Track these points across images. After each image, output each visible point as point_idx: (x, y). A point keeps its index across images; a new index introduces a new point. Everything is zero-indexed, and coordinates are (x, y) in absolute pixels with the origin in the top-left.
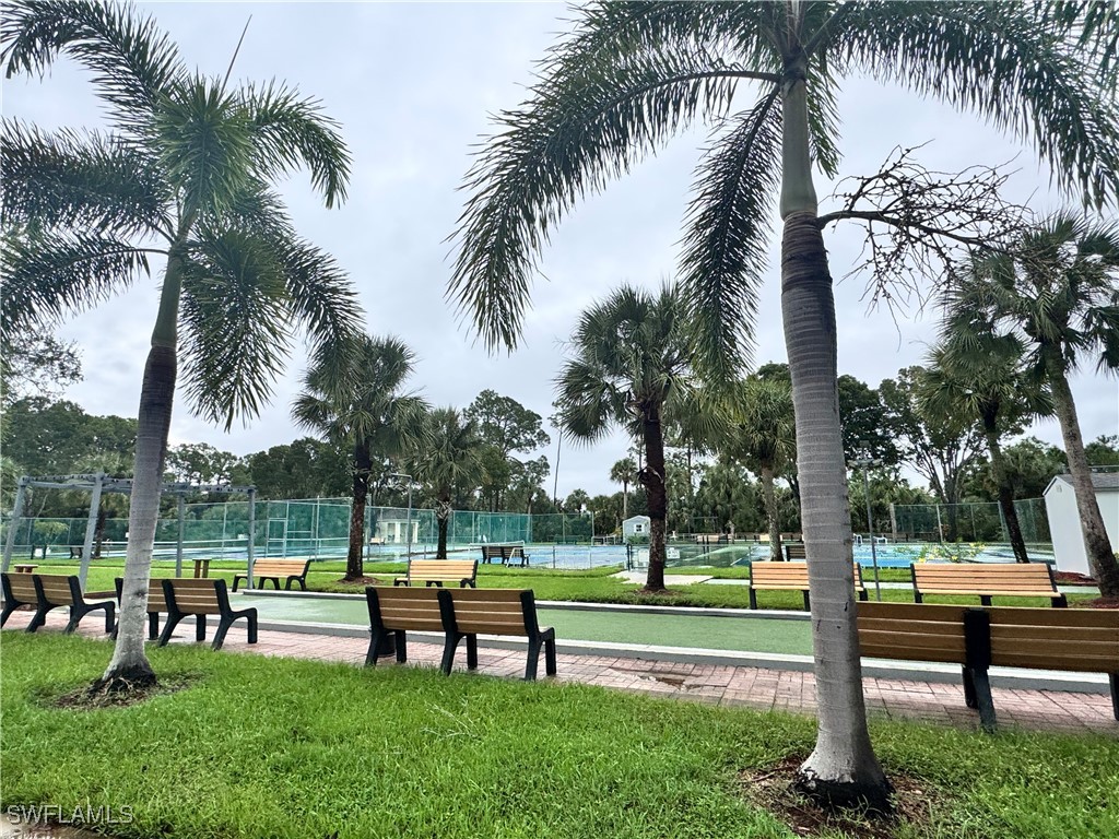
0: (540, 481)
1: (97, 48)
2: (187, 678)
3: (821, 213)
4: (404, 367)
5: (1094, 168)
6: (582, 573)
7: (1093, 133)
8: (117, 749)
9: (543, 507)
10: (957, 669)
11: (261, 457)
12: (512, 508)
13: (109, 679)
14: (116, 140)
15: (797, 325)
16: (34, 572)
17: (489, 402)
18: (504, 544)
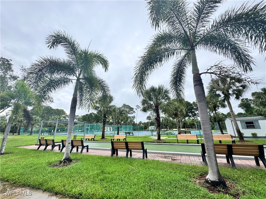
0: (134, 120)
1: (66, 45)
2: (77, 160)
3: (200, 73)
4: (112, 100)
5: (245, 65)
6: (143, 137)
7: (244, 59)
8: (67, 176)
9: (134, 125)
10: (225, 155)
11: (84, 116)
12: (129, 125)
13: (63, 161)
14: (67, 60)
15: (198, 92)
16: (44, 139)
17: (125, 106)
18: (129, 131)
